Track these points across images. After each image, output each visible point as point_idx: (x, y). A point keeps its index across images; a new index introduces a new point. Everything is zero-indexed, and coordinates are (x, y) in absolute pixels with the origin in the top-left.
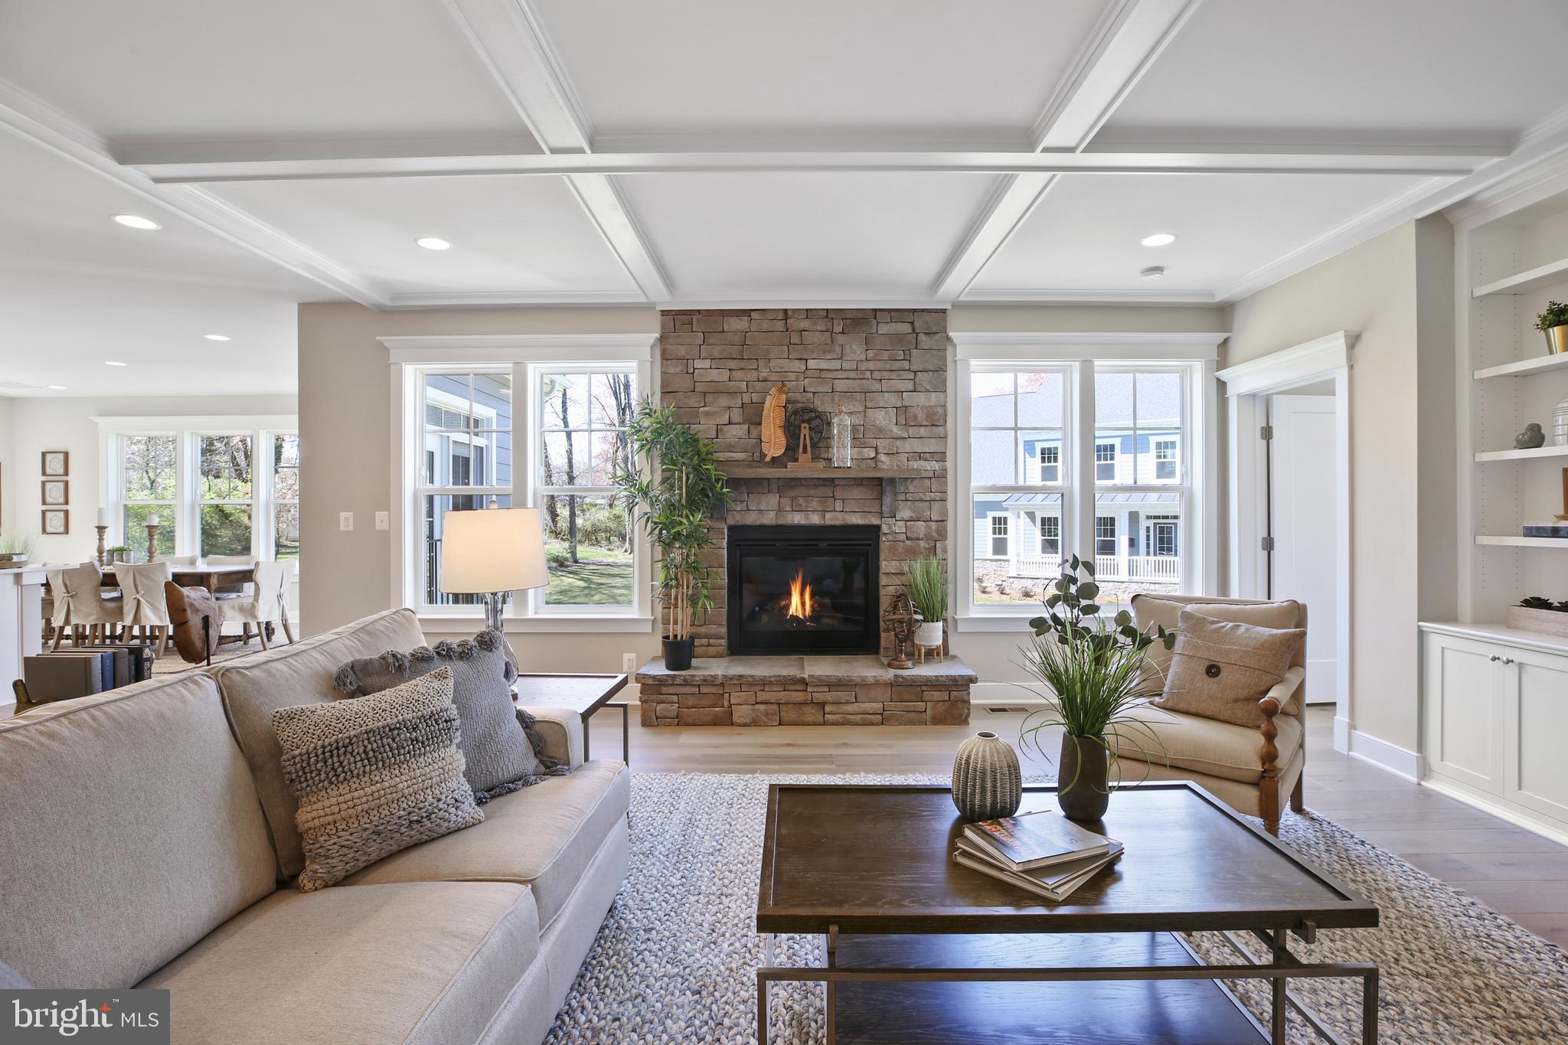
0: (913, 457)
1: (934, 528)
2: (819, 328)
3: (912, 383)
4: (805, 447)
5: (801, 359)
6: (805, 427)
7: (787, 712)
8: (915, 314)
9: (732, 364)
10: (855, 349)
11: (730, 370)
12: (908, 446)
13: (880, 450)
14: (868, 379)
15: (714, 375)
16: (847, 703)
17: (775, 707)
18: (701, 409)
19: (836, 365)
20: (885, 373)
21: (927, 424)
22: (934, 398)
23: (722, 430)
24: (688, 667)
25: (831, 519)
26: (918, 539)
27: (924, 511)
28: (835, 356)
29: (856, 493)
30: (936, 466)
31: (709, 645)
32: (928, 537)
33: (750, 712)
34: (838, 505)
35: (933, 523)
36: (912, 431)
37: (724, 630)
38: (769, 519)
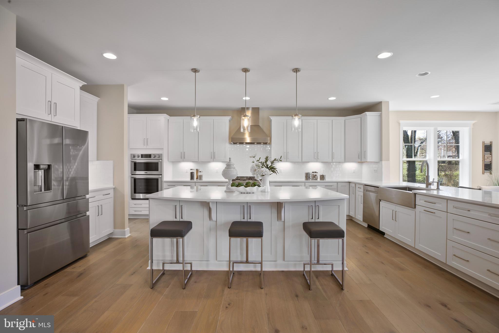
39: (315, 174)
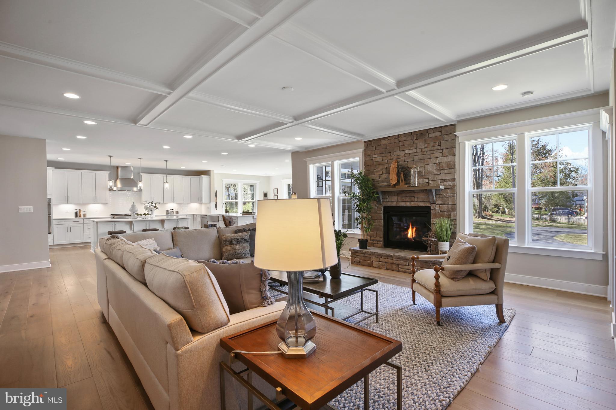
0: (442, 181)
1: (450, 207)
2: (409, 139)
3: (441, 154)
4: (402, 180)
5: (403, 150)
6: (402, 174)
7: (388, 265)
8: (442, 128)
9: (383, 155)
10: (421, 145)
11: (383, 157)
12: (440, 177)
13: (430, 179)
14: (426, 154)
15: (378, 159)
16: (406, 265)
17: (385, 263)
18: (375, 170)
19: (414, 151)
20: (431, 151)
21: (447, 168)
22: (449, 159)
23: (380, 176)
24: (366, 248)
25: (413, 204)
26: (444, 211)
27: (446, 201)
28: (414, 148)
29: (421, 195)
30: (451, 184)
31: (378, 244)
32: (448, 211)
33: (377, 264)
34: (416, 199)
35: (450, 206)
36: (441, 172)
37: (382, 239)
38: (394, 204)
39: (172, 211)
